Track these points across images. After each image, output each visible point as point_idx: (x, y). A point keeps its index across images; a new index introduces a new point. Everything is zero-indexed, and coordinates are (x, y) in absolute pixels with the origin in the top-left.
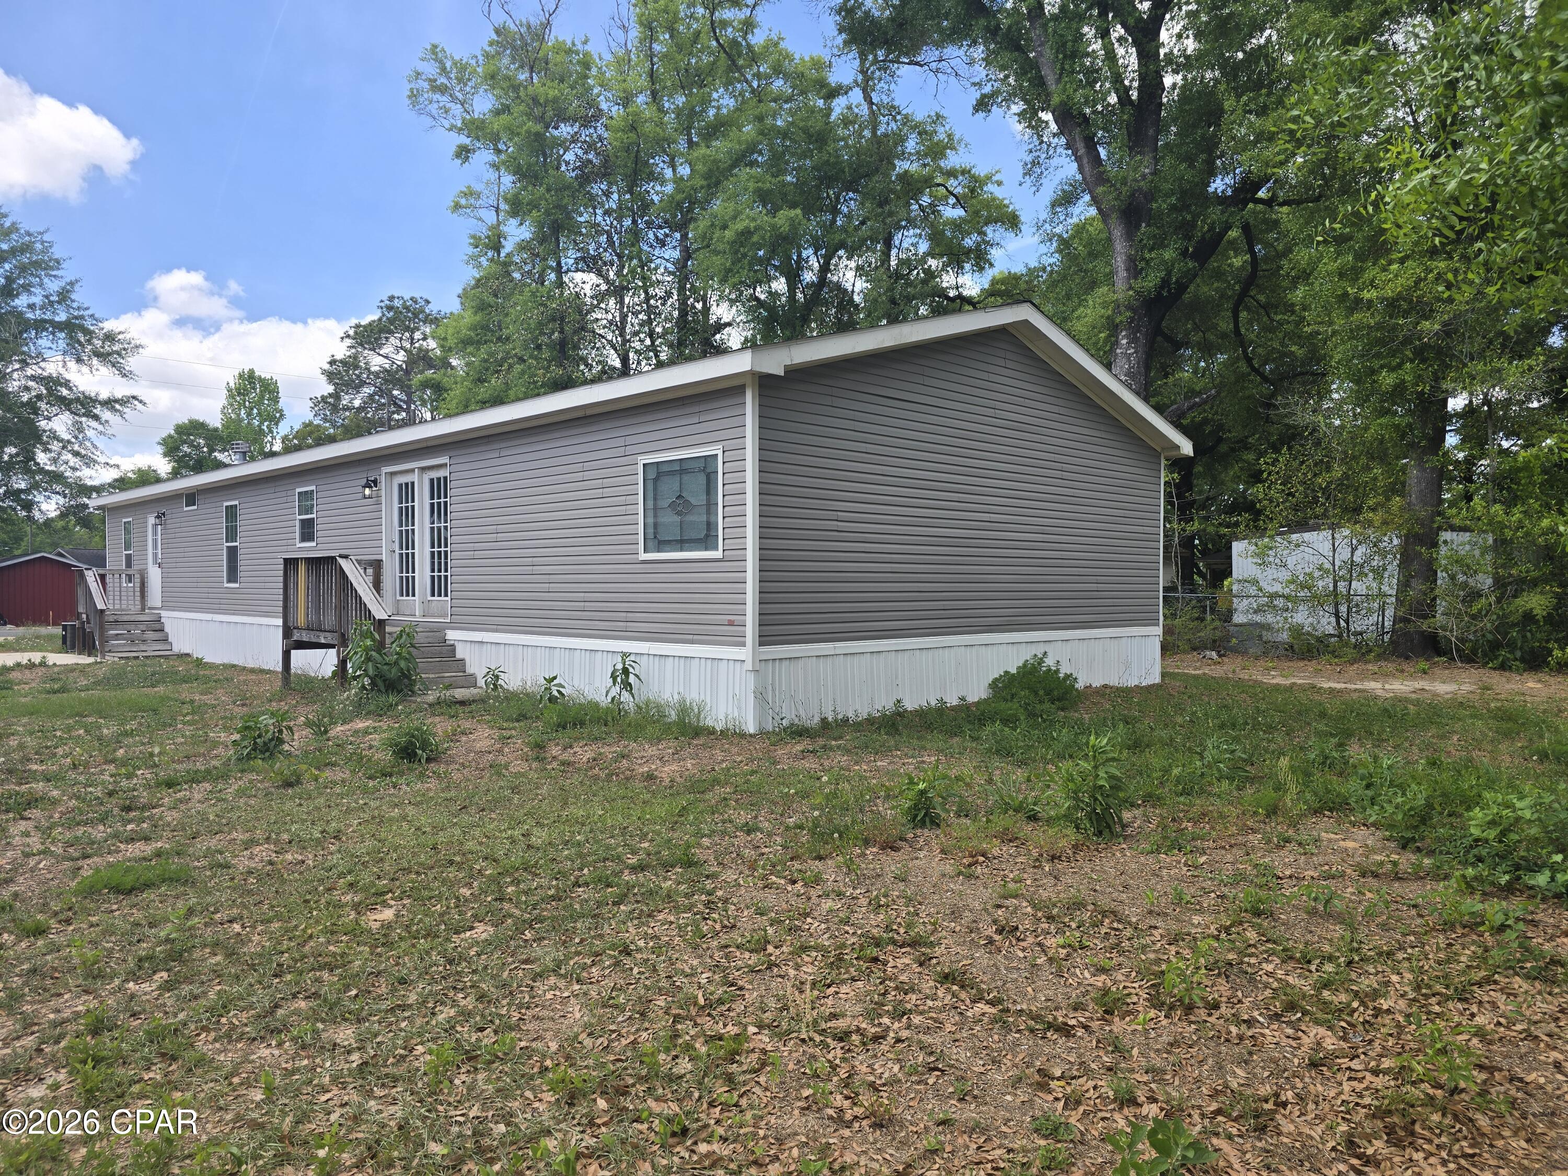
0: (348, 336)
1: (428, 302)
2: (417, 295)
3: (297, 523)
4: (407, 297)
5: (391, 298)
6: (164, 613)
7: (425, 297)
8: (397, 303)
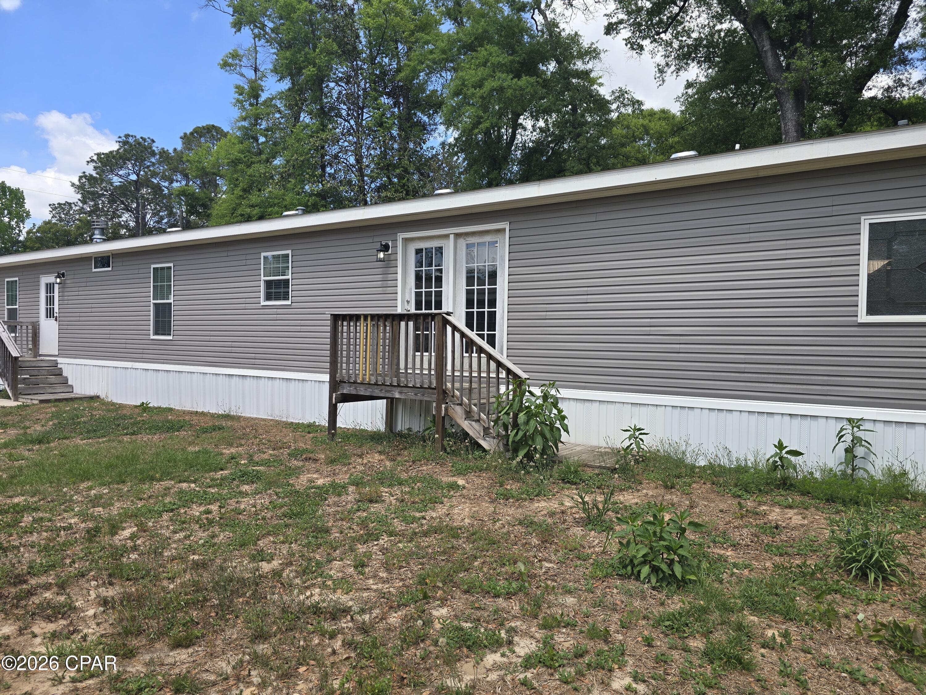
0: (92, 161)
1: (153, 141)
2: (146, 136)
3: (262, 284)
4: (138, 137)
5: (127, 136)
6: (60, 360)
7: (151, 138)
8: (131, 140)
